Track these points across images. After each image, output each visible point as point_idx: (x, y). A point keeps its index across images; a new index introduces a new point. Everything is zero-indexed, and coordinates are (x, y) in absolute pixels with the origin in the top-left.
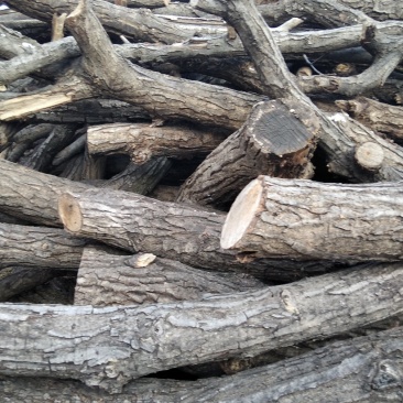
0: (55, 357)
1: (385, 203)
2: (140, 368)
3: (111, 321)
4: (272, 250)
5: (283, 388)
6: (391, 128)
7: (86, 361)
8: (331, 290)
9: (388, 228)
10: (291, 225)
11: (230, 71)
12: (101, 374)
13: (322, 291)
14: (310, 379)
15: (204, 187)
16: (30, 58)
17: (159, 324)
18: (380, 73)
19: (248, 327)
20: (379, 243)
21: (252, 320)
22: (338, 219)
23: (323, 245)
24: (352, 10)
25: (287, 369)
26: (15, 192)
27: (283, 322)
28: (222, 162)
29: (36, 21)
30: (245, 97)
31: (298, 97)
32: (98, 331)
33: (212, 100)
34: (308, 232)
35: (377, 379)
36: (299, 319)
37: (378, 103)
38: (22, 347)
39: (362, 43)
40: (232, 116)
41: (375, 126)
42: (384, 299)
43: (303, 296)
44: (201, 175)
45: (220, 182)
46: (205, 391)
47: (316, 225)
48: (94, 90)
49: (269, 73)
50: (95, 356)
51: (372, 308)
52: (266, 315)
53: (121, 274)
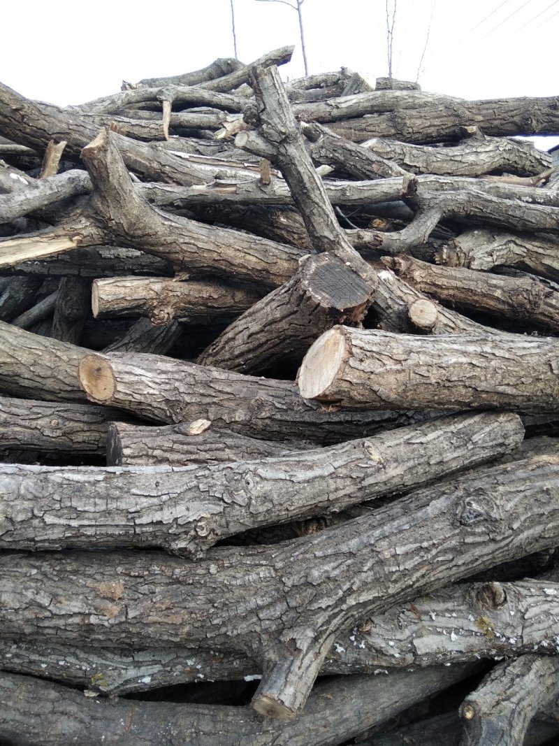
0: (139, 517)
1: (457, 351)
2: (231, 524)
3: (196, 477)
4: (359, 397)
5: (377, 532)
6: (434, 289)
7: (176, 519)
8: (409, 439)
9: (462, 374)
10: (377, 371)
11: (257, 222)
12: (193, 533)
13: (402, 440)
14: (403, 522)
15: (237, 352)
16: (36, 193)
17: (248, 477)
18: (423, 229)
19: (337, 477)
20: (454, 390)
21: (340, 470)
22: (418, 365)
23: (404, 391)
24: (386, 161)
25: (377, 517)
26: (12, 357)
27: (369, 471)
28: (264, 321)
29: (23, 148)
30: (286, 250)
31: (349, 250)
32: (185, 487)
33: (251, 252)
34: (392, 379)
35: (464, 515)
36: (384, 468)
37: (421, 262)
38: (104, 508)
39: (403, 197)
40: (274, 270)
41: (419, 286)
42: (459, 447)
43: (385, 446)
44: (233, 339)
45: (261, 345)
46: (296, 547)
47: (398, 371)
48: (106, 235)
49: (319, 224)
50: (186, 513)
51: (449, 456)
52: (352, 465)
53: (174, 442)
